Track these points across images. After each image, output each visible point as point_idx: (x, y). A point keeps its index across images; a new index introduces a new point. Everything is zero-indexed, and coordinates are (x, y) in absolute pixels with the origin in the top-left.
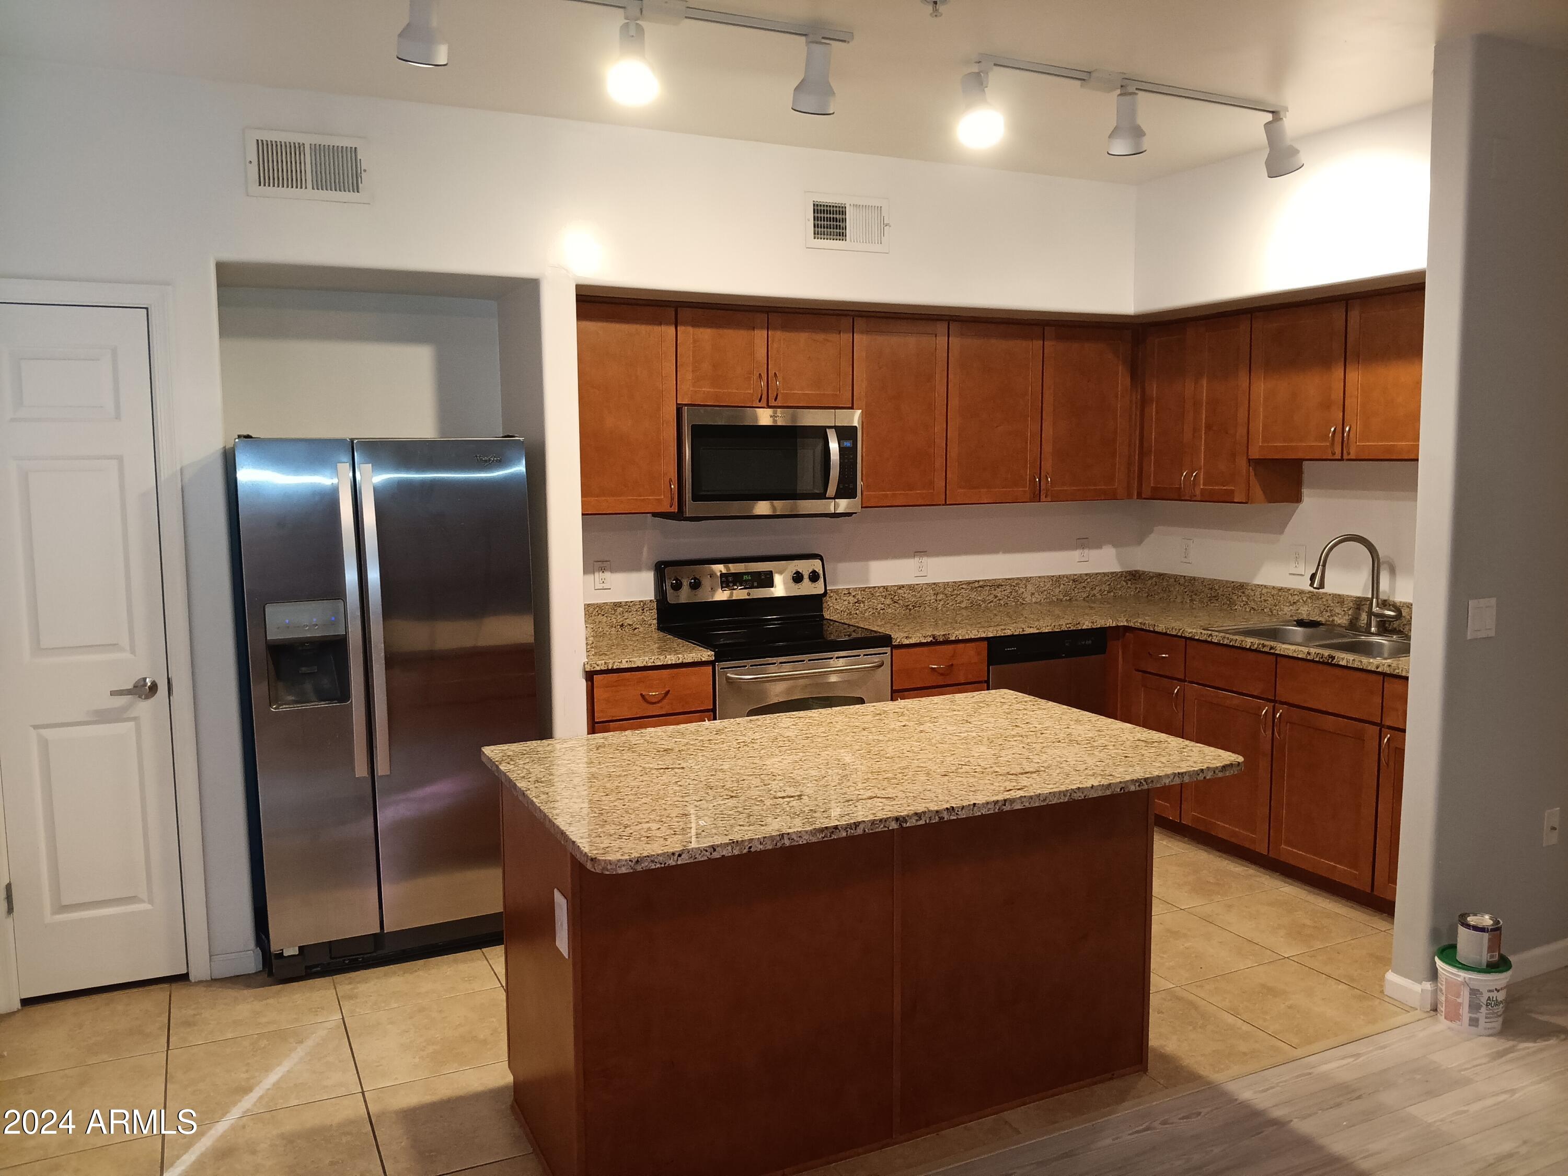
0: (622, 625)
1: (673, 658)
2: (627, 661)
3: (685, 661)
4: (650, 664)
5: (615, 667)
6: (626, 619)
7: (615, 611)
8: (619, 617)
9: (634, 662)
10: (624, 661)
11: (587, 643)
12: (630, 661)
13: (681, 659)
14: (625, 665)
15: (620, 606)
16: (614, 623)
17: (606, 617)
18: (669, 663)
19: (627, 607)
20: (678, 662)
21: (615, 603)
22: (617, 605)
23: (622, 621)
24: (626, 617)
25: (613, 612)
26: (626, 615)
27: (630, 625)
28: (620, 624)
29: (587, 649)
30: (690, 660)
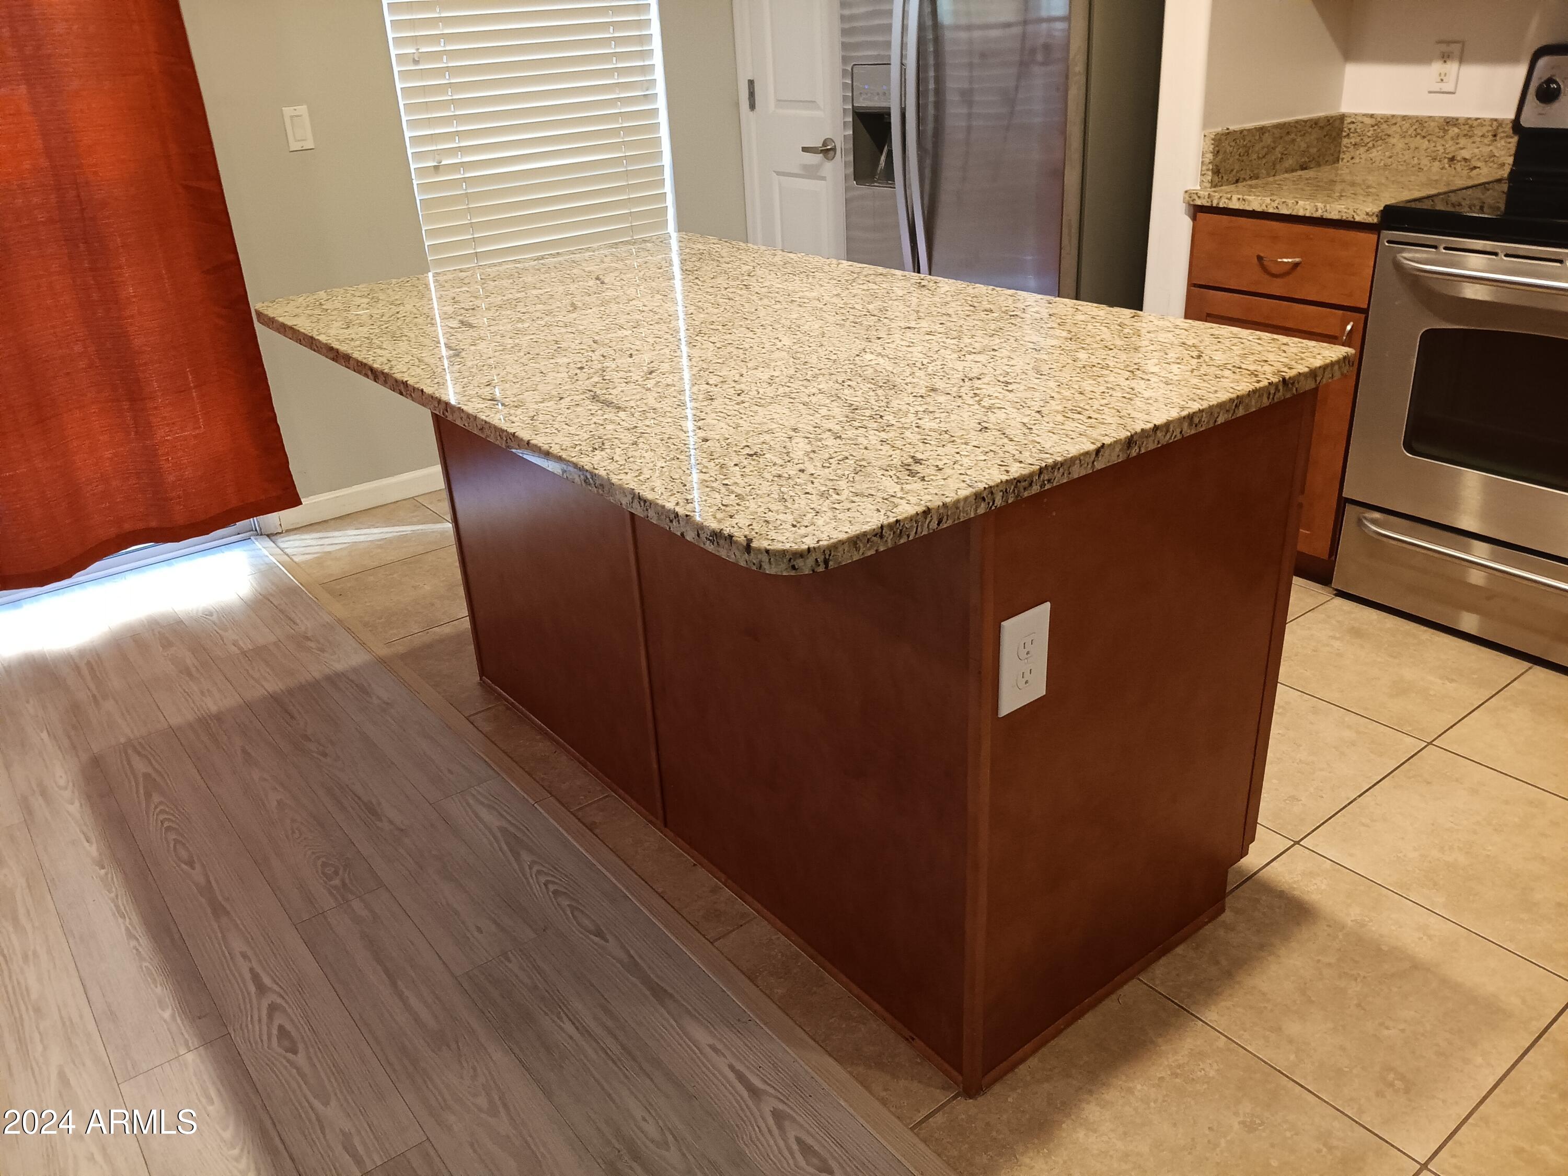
0: (1452, 159)
1: (1308, 207)
2: (1239, 199)
3: (1327, 216)
4: (1271, 210)
5: (1221, 205)
6: (1462, 149)
7: (1445, 131)
8: (1451, 143)
9: (1249, 202)
10: (1235, 197)
11: (1202, 162)
12: (1244, 200)
13: (1320, 211)
14: (1235, 205)
15: (1455, 125)
16: (1440, 153)
17: (1429, 141)
18: (1301, 213)
19: (1467, 127)
20: (1315, 215)
21: (1448, 117)
22: (1450, 122)
23: (1454, 151)
24: (1461, 146)
25: (1441, 134)
26: (1463, 141)
27: (1465, 160)
28: (1450, 156)
29: (1202, 170)
30: (1334, 215)
